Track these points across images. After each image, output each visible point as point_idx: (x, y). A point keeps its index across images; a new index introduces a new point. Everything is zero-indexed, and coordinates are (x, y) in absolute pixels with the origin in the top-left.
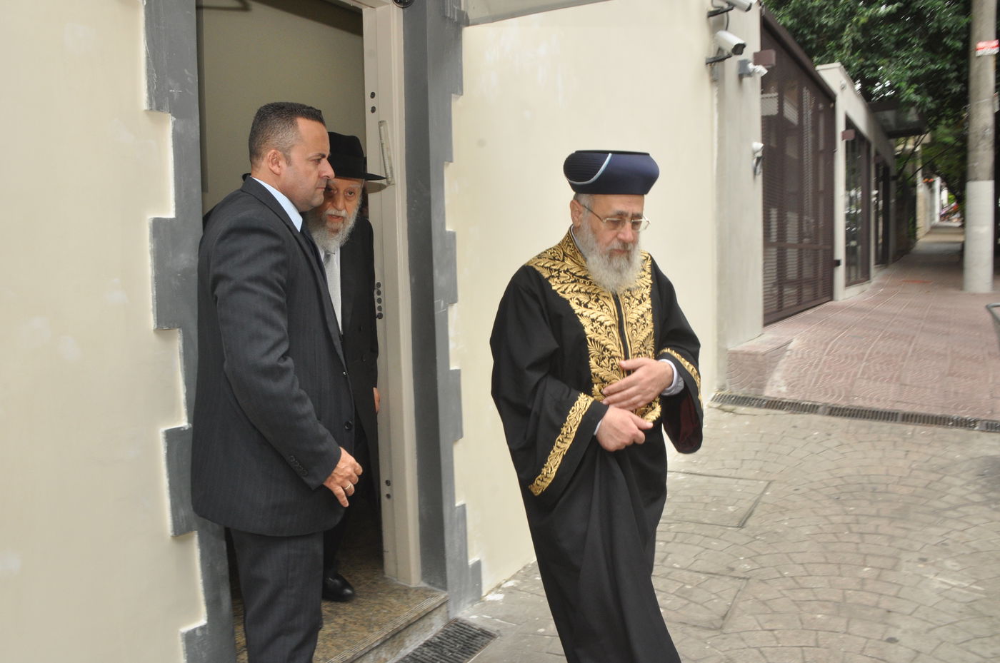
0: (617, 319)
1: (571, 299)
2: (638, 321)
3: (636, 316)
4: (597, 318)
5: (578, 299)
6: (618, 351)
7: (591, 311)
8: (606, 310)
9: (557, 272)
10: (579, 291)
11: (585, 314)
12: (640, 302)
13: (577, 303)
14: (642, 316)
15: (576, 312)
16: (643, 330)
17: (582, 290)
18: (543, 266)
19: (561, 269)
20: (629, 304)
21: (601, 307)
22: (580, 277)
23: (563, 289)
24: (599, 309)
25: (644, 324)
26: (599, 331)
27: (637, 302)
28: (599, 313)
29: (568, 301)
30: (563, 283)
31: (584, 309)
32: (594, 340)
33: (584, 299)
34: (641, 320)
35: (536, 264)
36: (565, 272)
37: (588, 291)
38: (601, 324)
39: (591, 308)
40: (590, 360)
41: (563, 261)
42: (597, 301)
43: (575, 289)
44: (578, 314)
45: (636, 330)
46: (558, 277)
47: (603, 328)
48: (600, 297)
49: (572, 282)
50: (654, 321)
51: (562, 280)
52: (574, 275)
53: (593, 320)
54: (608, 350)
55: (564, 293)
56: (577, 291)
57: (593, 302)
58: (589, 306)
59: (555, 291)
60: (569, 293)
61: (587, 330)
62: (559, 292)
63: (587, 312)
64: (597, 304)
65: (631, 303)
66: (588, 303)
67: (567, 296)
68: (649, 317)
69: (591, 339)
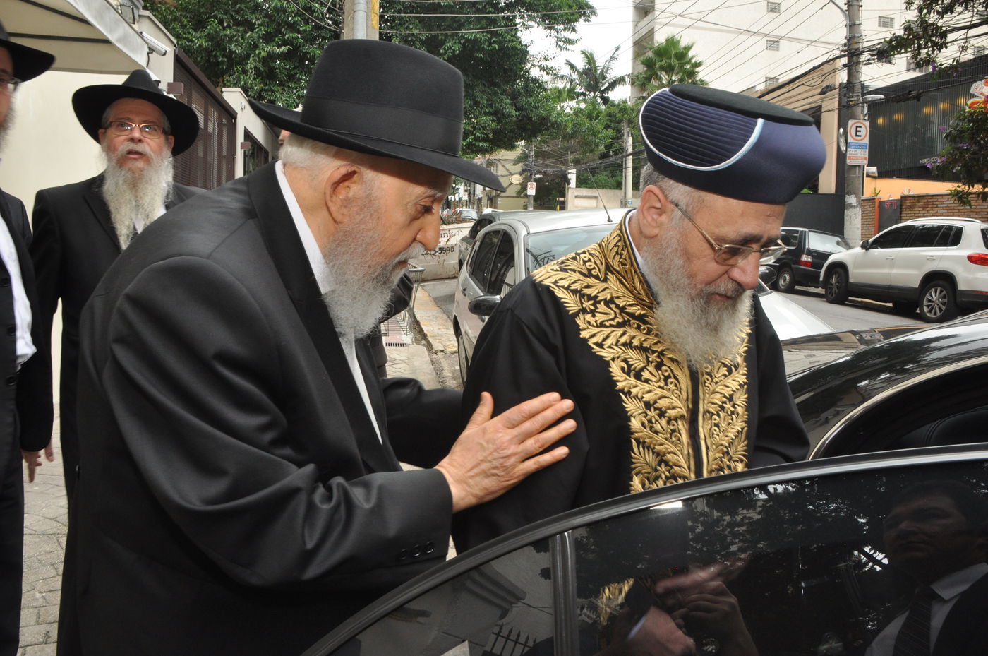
0: (690, 406)
1: (613, 359)
2: (722, 408)
3: (717, 399)
4: (655, 402)
5: (625, 361)
6: (685, 465)
7: (647, 387)
8: (672, 387)
9: (592, 302)
10: (628, 345)
11: (634, 391)
12: (730, 372)
13: (623, 369)
14: (731, 398)
15: (620, 385)
16: (729, 424)
17: (636, 342)
18: (568, 288)
19: (601, 297)
20: (709, 374)
21: (666, 379)
22: (632, 315)
23: (599, 339)
24: (662, 384)
25: (733, 413)
26: (658, 427)
27: (724, 370)
28: (659, 392)
29: (607, 364)
30: (602, 325)
31: (632, 380)
32: (644, 442)
33: (636, 360)
34: (728, 406)
35: (555, 283)
36: (608, 303)
37: (646, 345)
38: (662, 414)
39: (647, 381)
40: (631, 479)
41: (605, 280)
42: (659, 366)
43: (623, 340)
44: (622, 391)
45: (717, 425)
46: (593, 313)
47: (663, 422)
48: (666, 361)
49: (619, 325)
50: (748, 408)
51: (600, 318)
52: (622, 309)
53: (648, 405)
54: (667, 464)
55: (600, 345)
56: (625, 345)
57: (651, 368)
58: (646, 375)
59: (585, 340)
60: (610, 347)
61: (635, 423)
62: (591, 343)
63: (639, 388)
64: (658, 374)
65: (715, 374)
66: (642, 370)
67: (606, 354)
68: (741, 399)
69: (638, 440)
